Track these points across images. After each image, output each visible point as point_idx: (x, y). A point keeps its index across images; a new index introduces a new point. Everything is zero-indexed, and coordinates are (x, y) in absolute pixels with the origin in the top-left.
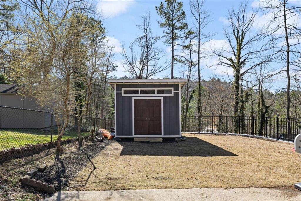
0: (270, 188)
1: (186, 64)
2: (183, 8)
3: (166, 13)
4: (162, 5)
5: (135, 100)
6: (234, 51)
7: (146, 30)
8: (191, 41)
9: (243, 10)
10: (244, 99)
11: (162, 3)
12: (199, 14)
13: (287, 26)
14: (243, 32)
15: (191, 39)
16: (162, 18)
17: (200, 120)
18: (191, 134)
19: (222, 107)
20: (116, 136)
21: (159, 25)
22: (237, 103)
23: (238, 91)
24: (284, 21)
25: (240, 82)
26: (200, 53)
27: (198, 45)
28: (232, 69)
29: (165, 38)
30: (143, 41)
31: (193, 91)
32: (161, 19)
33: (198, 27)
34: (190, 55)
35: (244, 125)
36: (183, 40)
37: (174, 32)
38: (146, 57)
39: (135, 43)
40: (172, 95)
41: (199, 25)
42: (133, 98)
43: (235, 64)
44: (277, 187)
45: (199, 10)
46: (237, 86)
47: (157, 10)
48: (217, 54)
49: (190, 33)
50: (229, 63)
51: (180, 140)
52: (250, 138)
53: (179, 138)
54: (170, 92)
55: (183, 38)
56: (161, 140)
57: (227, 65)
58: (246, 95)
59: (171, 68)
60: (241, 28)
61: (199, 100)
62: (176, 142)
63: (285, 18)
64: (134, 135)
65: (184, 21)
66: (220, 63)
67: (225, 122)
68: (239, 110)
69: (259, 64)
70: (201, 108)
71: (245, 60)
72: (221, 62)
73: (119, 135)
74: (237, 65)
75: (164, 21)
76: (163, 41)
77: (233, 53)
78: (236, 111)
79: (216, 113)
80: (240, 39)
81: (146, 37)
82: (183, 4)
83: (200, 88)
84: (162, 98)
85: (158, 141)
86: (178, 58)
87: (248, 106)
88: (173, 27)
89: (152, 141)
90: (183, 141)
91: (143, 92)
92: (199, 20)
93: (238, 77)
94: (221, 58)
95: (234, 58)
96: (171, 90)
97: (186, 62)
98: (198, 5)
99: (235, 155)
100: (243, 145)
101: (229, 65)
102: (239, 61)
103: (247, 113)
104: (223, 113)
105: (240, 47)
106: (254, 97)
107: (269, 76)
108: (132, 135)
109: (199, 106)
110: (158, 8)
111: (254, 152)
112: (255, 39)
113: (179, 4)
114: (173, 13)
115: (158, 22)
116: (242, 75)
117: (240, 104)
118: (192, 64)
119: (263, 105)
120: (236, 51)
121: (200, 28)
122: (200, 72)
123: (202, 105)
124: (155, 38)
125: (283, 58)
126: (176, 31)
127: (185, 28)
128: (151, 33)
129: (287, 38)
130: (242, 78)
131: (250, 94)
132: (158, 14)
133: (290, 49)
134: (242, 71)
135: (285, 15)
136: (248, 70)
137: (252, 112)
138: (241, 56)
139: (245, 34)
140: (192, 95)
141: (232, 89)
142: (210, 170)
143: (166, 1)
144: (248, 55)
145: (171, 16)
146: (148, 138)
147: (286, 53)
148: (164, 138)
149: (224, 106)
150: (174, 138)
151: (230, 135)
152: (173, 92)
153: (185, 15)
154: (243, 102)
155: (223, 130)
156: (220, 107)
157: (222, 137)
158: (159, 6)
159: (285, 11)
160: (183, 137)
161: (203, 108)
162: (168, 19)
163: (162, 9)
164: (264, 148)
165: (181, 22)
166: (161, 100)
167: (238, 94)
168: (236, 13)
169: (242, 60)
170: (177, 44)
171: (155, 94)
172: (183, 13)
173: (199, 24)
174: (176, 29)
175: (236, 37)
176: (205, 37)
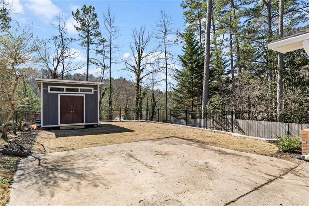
0: (147, 140)
1: (99, 66)
2: (97, 19)
3: (82, 19)
4: (78, 12)
5: (60, 96)
6: (136, 61)
7: (62, 31)
8: (105, 48)
9: (143, 32)
10: (142, 96)
11: (78, 10)
12: (111, 28)
13: (166, 52)
14: (142, 48)
15: (104, 47)
16: (77, 22)
17: (111, 112)
18: (105, 122)
19: (127, 102)
20: (42, 126)
21: (75, 28)
22: (137, 99)
23: (138, 91)
24: (164, 48)
25: (140, 84)
26: (111, 59)
27: (110, 53)
28: (134, 74)
29: (81, 42)
30: (58, 40)
31: (105, 89)
32: (77, 24)
33: (110, 38)
34: (104, 60)
35: (141, 115)
36: (97, 46)
37: (89, 37)
38: (61, 55)
39: (50, 41)
40: (93, 93)
41: (111, 37)
42: (59, 95)
43: (137, 71)
44: (151, 140)
45: (111, 25)
46: (138, 87)
47: (73, 15)
48: (124, 61)
49: (103, 41)
50: (133, 69)
51: (98, 126)
52: (144, 122)
53: (97, 124)
54: (91, 91)
55: (97, 44)
56: (83, 127)
57: (131, 71)
58: (143, 93)
59: (86, 68)
60: (141, 45)
61: (110, 96)
62: (96, 127)
63: (165, 47)
64: (59, 125)
65: (98, 30)
66: (126, 69)
67: (129, 113)
68: (139, 104)
69: (151, 72)
70: (112, 103)
71: (143, 68)
72: (127, 67)
73: (45, 125)
74: (138, 71)
75: (79, 26)
76: (79, 44)
77: (135, 62)
78: (137, 105)
79: (123, 107)
80: (140, 53)
81: (61, 37)
82: (98, 16)
83: (111, 87)
84: (84, 95)
85: (81, 128)
86: (92, 60)
87: (144, 101)
88: (88, 33)
89: (76, 128)
90: (101, 126)
91: (68, 90)
92: (111, 33)
93: (139, 80)
94: (127, 64)
95: (136, 66)
96: (92, 89)
97: (99, 64)
98: (110, 20)
99: (134, 131)
100: (139, 126)
101: (133, 71)
102: (139, 69)
103: (144, 106)
104: (128, 107)
105: (140, 58)
106: (148, 95)
107: (157, 82)
108: (58, 124)
109: (110, 101)
110: (74, 14)
111: (145, 129)
112: (150, 54)
113: (94, 14)
114: (88, 21)
115: (74, 26)
116: (142, 78)
117: (140, 100)
118: (104, 67)
119: (154, 101)
120: (137, 62)
121: (112, 39)
122: (111, 74)
123: (112, 100)
124: (70, 39)
125: (164, 72)
126: (91, 37)
127: (99, 36)
128: (66, 34)
129: (166, 59)
130: (141, 81)
131: (146, 93)
132: (74, 19)
133: (167, 67)
134: (141, 76)
135: (165, 45)
136: (145, 76)
137: (147, 106)
138: (141, 65)
139: (143, 50)
140: (104, 92)
141: (134, 88)
142: (120, 139)
143: (82, 10)
144: (145, 65)
145: (87, 23)
146: (73, 126)
147: (165, 68)
148: (85, 126)
149: (129, 101)
150: (94, 125)
151: (133, 121)
152: (93, 91)
153: (99, 25)
154: (141, 98)
155: (127, 118)
156: (126, 102)
157: (127, 123)
158: (75, 12)
159: (165, 42)
160: (100, 124)
161: (113, 103)
162: (84, 24)
163: (78, 15)
164: (150, 127)
165: (96, 30)
166: (83, 96)
167: (138, 93)
168: (138, 33)
169: (141, 68)
170: (92, 48)
171: (78, 92)
172: (97, 23)
173: (111, 35)
174: (91, 35)
175: (137, 51)
176: (115, 47)
